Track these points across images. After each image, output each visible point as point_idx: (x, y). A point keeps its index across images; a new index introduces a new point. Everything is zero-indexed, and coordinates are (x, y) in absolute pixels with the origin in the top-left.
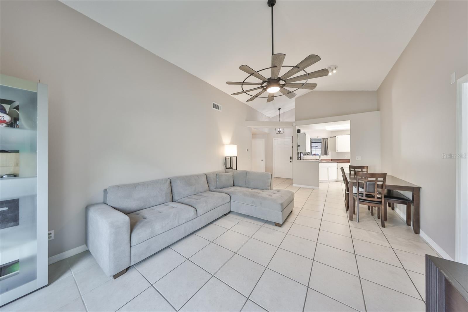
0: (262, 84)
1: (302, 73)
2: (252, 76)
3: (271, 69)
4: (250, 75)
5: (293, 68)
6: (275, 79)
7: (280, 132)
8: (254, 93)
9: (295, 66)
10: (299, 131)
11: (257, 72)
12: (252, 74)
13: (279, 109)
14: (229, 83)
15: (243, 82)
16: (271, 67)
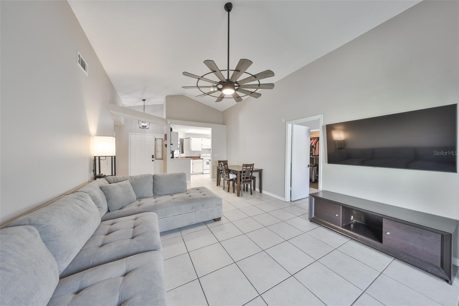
0: (218, 83)
1: (256, 82)
2: (213, 73)
3: (233, 71)
4: (212, 72)
5: (251, 76)
6: (233, 82)
7: (144, 127)
8: (206, 90)
9: (253, 75)
10: (171, 130)
11: (220, 71)
12: (214, 71)
13: (144, 100)
14: (185, 74)
15: (202, 77)
16: (234, 70)
